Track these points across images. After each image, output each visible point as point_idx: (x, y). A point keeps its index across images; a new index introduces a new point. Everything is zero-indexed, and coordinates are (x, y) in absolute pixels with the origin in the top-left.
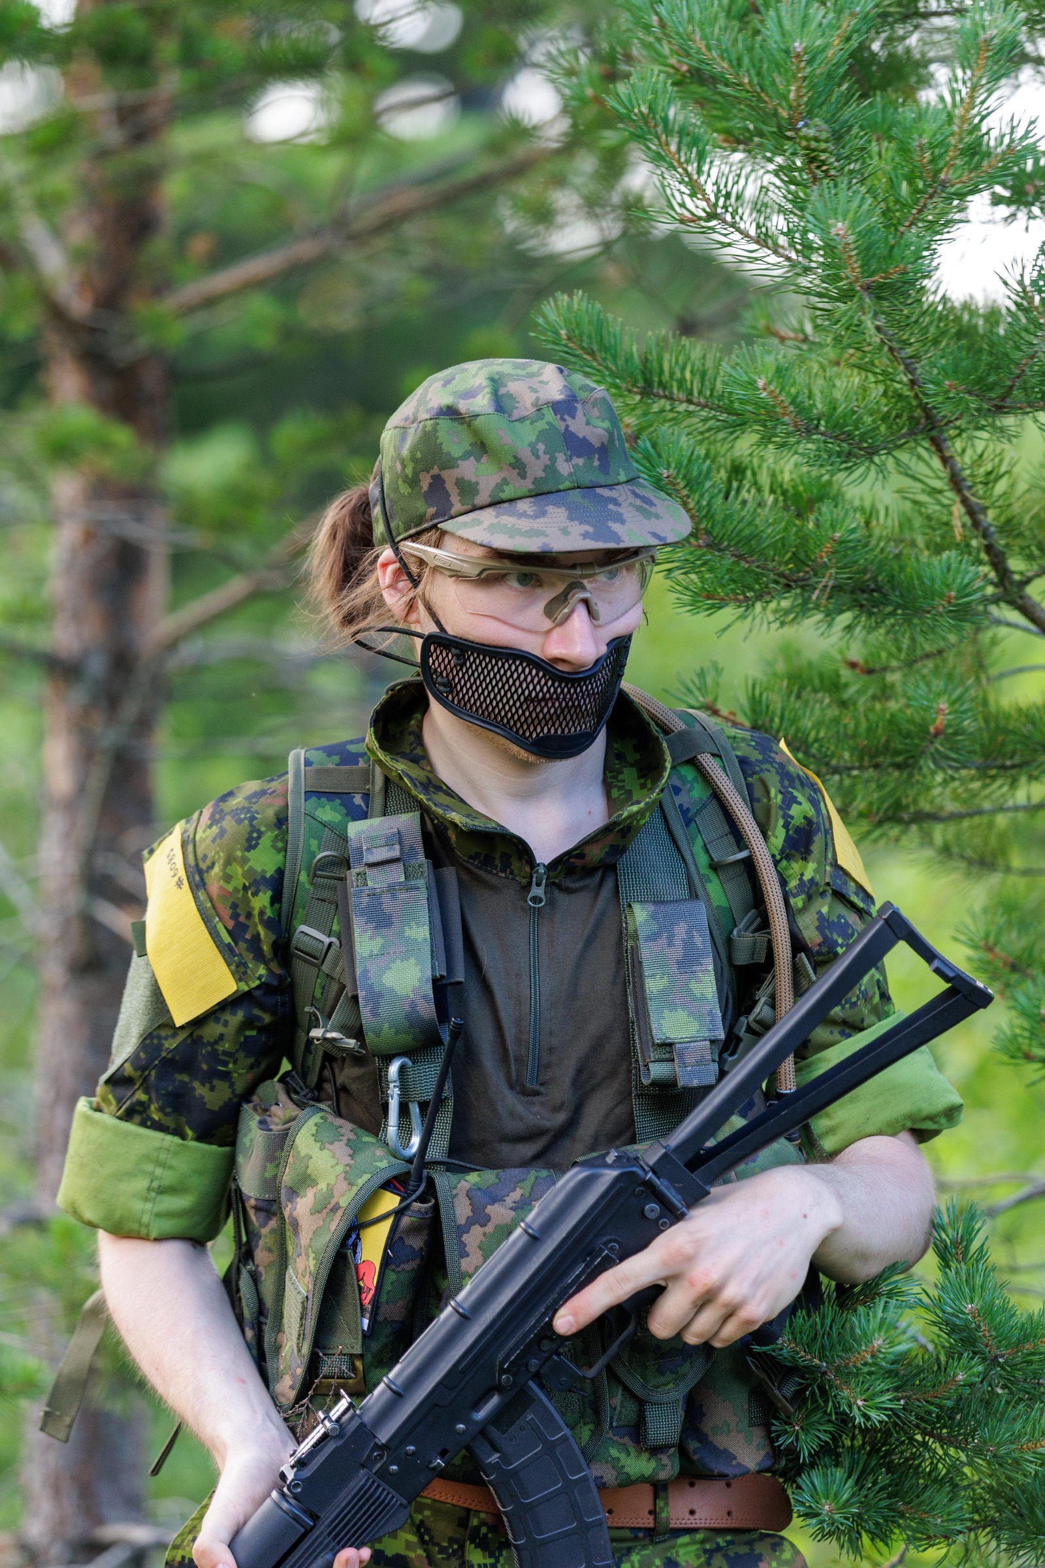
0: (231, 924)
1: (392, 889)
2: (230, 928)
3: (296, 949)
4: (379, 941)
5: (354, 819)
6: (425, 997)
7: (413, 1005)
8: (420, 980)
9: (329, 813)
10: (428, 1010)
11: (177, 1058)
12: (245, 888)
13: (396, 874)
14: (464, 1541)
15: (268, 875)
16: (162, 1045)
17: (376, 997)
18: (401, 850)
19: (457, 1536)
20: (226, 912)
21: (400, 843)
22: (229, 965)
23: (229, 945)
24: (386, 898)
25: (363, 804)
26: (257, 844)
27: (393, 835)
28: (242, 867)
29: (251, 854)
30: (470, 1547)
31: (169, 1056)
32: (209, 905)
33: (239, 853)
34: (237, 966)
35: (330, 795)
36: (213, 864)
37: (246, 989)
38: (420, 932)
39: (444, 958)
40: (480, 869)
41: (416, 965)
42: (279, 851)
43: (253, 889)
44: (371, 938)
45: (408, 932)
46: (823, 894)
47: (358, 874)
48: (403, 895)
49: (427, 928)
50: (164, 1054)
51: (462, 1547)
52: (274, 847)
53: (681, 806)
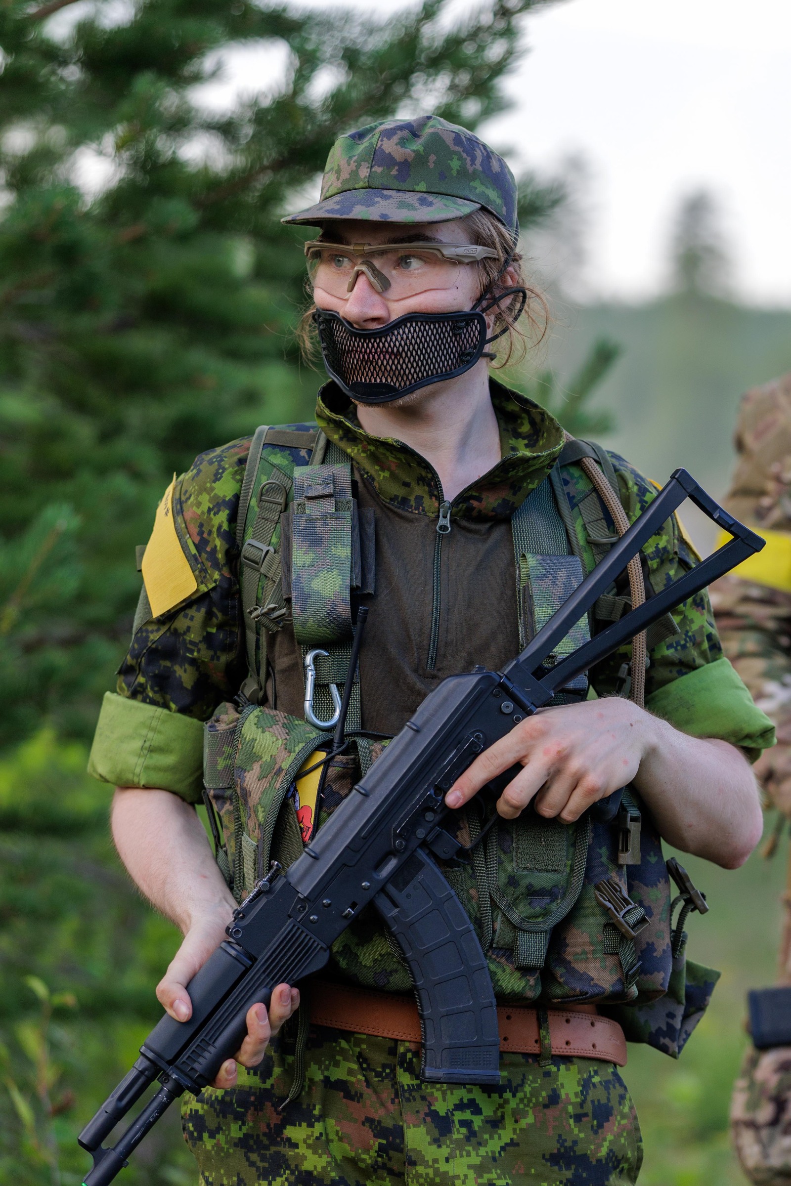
0: (197, 539)
1: (324, 517)
2: (197, 542)
3: (246, 558)
4: (311, 556)
5: (298, 465)
6: (343, 600)
7: (334, 605)
8: (340, 586)
9: (278, 459)
10: (344, 610)
11: (160, 647)
12: (210, 510)
13: (328, 506)
14: (395, 1066)
15: (227, 499)
16: (148, 637)
17: (305, 597)
18: (334, 489)
19: (388, 1062)
20: (195, 530)
21: (334, 482)
22: (193, 572)
23: (194, 556)
24: (319, 524)
25: (307, 457)
26: (221, 477)
27: (329, 476)
28: (209, 494)
29: (217, 485)
30: (400, 1071)
31: (154, 646)
32: (183, 525)
33: (208, 485)
34: (200, 572)
35: (283, 448)
36: (190, 496)
37: (206, 590)
38: (343, 551)
39: (360, 573)
40: (399, 508)
41: (339, 575)
42: (238, 481)
43: (216, 510)
44: (305, 553)
45: (334, 551)
46: (671, 561)
47: (299, 505)
48: (333, 523)
49: (349, 549)
50: (150, 644)
51: (393, 1070)
52: (233, 478)
53: (568, 494)
